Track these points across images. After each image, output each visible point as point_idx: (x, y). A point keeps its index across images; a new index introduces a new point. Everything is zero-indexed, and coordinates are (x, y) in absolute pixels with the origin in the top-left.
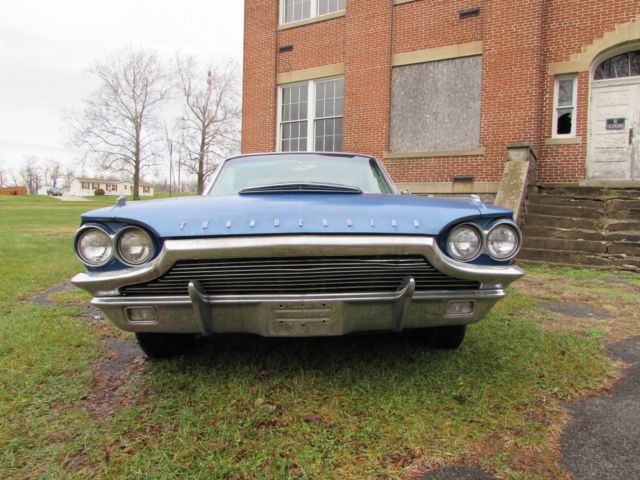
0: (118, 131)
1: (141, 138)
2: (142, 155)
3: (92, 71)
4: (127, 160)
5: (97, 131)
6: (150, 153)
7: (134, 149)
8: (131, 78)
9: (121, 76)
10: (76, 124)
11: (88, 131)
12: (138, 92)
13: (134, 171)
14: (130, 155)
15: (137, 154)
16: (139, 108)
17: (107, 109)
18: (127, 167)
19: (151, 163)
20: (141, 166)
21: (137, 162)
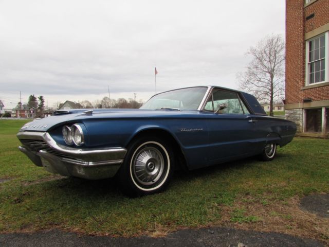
0: (262, 80)
1: (273, 82)
2: (274, 90)
3: (249, 53)
4: (266, 93)
5: (252, 81)
6: (278, 89)
7: (270, 88)
8: (268, 52)
9: (263, 52)
10: (243, 79)
11: (248, 82)
12: (272, 58)
13: (270, 99)
14: (268, 91)
15: (272, 90)
16: (273, 66)
17: (257, 70)
18: (266, 97)
19: (280, 94)
20: (274, 96)
21: (272, 94)
